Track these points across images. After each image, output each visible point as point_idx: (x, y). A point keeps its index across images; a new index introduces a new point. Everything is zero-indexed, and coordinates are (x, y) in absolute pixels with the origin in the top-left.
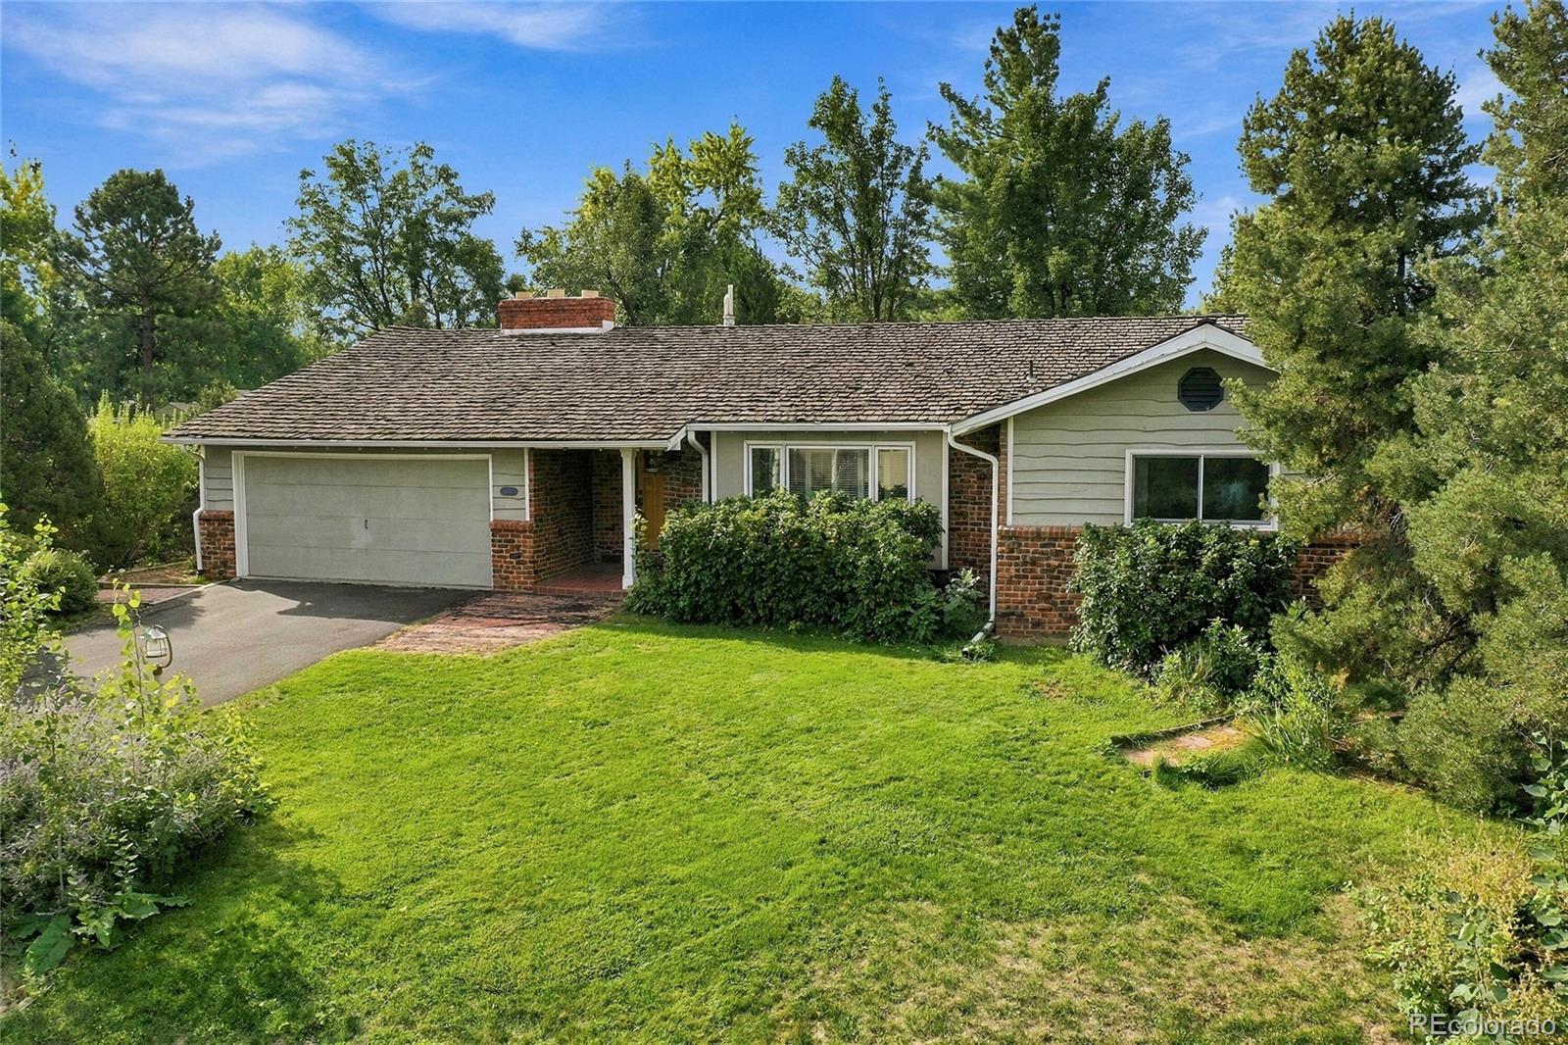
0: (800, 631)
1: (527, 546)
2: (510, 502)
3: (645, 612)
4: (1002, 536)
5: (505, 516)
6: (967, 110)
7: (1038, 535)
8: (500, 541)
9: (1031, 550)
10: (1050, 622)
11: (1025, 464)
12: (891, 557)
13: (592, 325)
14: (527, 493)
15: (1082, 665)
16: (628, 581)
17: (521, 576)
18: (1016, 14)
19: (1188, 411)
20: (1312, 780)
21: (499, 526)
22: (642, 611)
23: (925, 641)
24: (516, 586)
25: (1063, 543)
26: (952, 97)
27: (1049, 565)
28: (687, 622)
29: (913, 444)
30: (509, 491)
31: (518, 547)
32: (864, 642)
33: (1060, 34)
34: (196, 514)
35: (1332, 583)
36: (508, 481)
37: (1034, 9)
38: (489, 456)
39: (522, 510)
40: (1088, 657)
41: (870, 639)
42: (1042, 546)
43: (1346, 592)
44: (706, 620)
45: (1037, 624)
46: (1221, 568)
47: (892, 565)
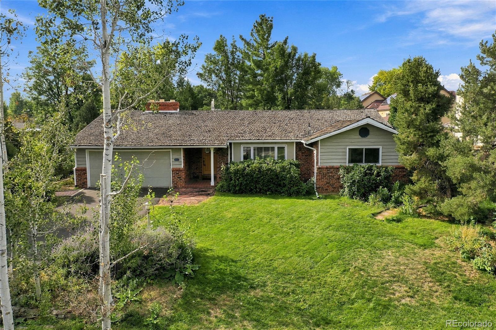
0: (269, 194)
1: (183, 175)
2: (177, 163)
3: (224, 191)
4: (319, 168)
5: (175, 167)
6: (248, 44)
7: (327, 168)
8: (174, 174)
9: (325, 171)
10: (330, 189)
11: (323, 151)
12: (295, 175)
13: (174, 110)
14: (182, 160)
15: (346, 199)
16: (212, 183)
17: (182, 183)
18: (260, 16)
19: (361, 138)
20: (416, 219)
21: (175, 170)
22: (223, 191)
23: (304, 195)
24: (179, 186)
25: (333, 170)
26: (243, 39)
27: (329, 175)
28: (238, 193)
29: (287, 145)
30: (177, 160)
31: (180, 175)
32: (288, 196)
33: (273, 23)
34: (74, 169)
35: (414, 178)
36: (177, 157)
37: (265, 15)
38: (171, 150)
39: (181, 165)
40: (346, 197)
41: (290, 195)
42: (327, 171)
43: (418, 180)
44: (242, 193)
45: (327, 190)
46: (378, 175)
47: (296, 177)
